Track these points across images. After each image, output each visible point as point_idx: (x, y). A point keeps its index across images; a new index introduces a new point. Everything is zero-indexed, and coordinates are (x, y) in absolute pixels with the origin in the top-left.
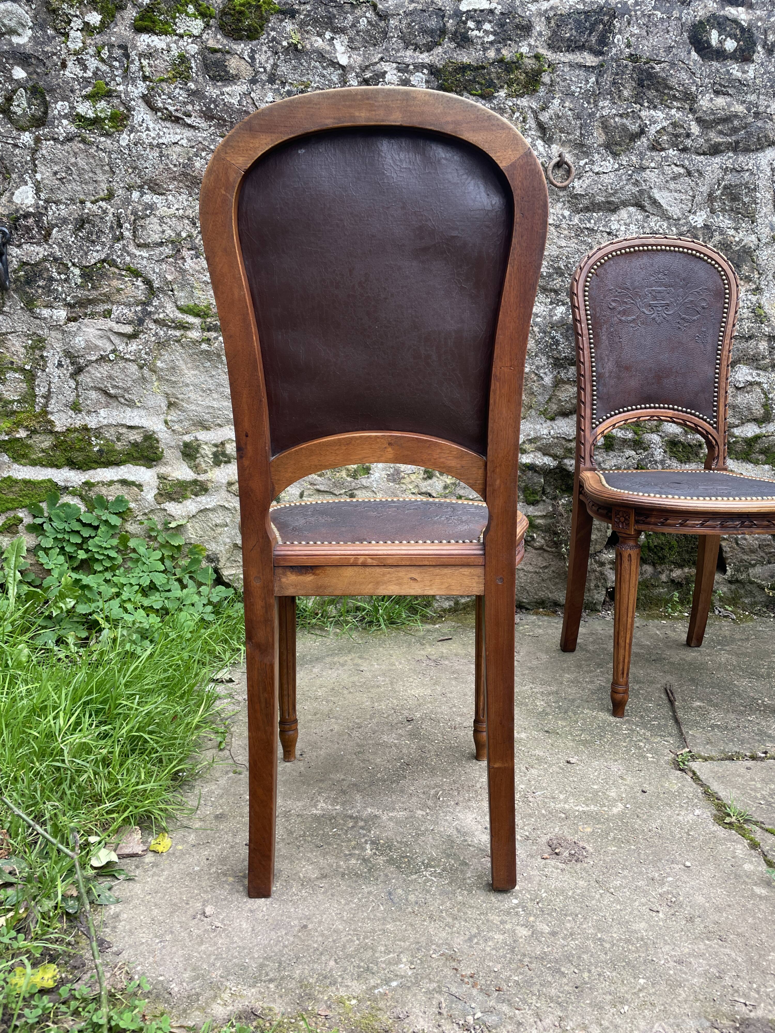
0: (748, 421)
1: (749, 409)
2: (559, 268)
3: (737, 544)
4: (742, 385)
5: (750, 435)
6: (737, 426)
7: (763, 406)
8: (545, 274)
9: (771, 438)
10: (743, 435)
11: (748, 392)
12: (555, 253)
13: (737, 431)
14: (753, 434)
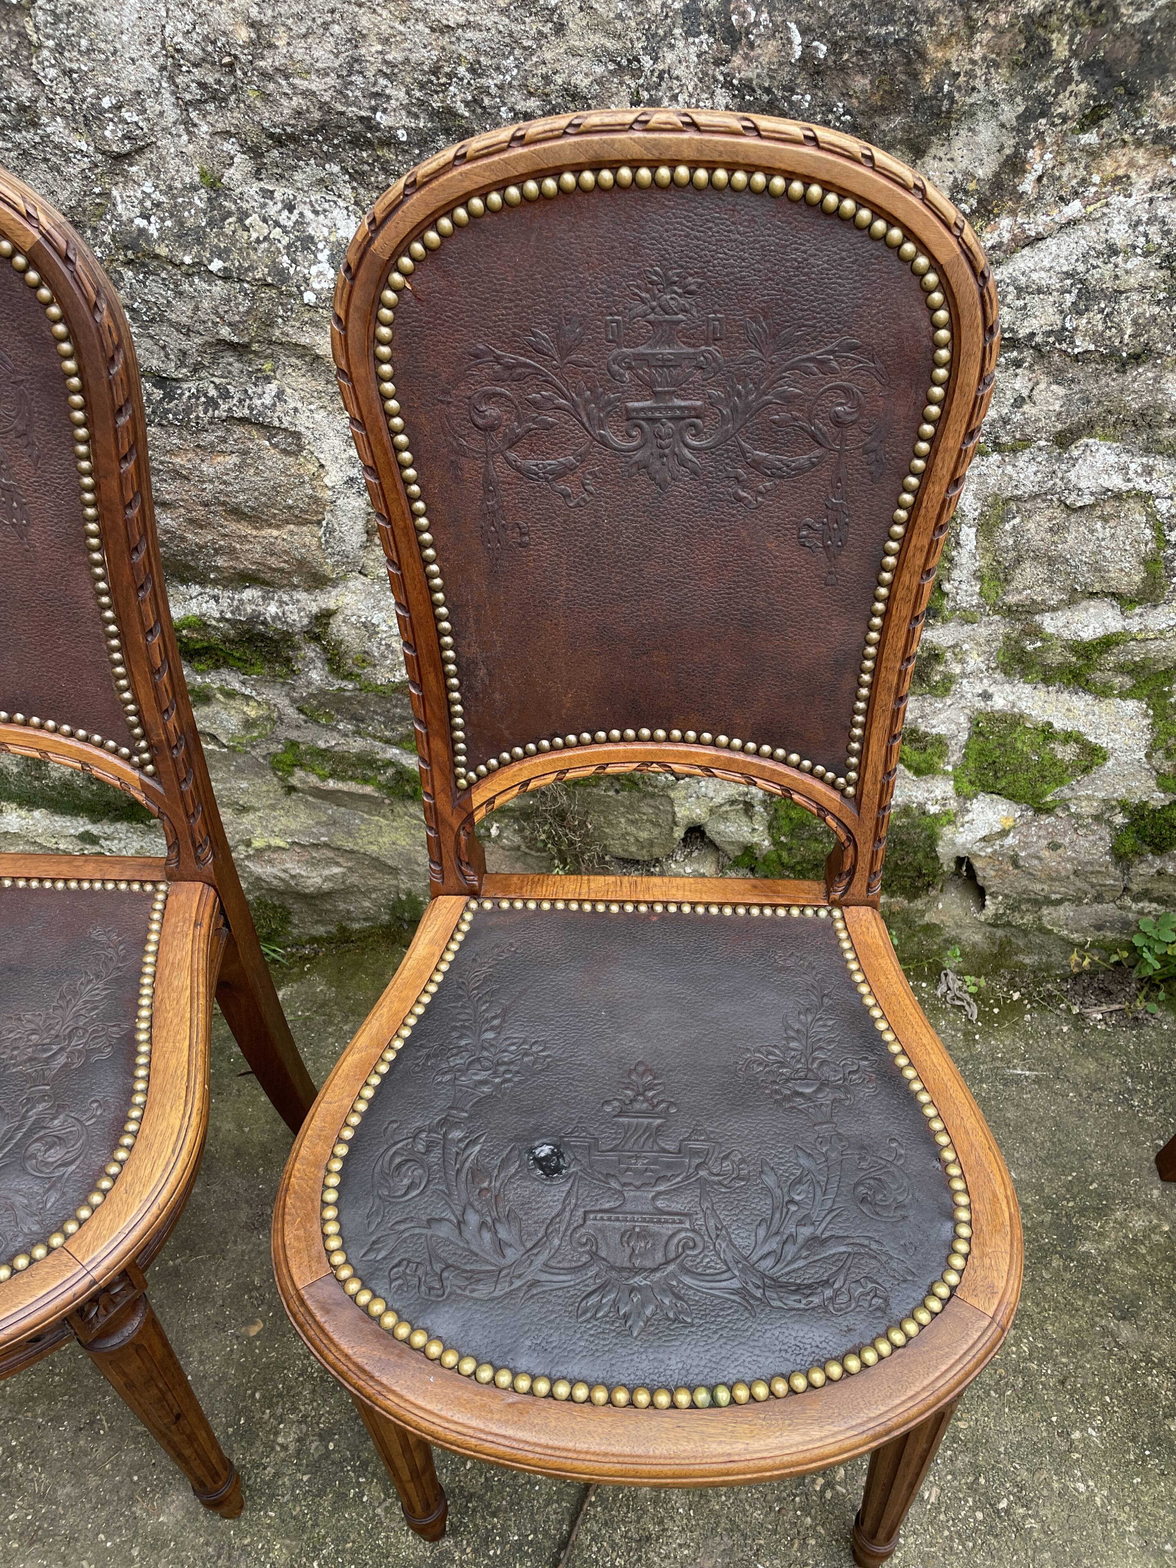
0: (1093, 595)
1: (1097, 569)
2: (450, 112)
3: (1016, 865)
4: (1088, 500)
5: (1087, 635)
6: (1054, 609)
7: (1144, 562)
8: (402, 135)
9: (1152, 645)
10: (1066, 634)
11: (1105, 519)
12: (427, 56)
13: (1049, 623)
14: (1100, 632)
